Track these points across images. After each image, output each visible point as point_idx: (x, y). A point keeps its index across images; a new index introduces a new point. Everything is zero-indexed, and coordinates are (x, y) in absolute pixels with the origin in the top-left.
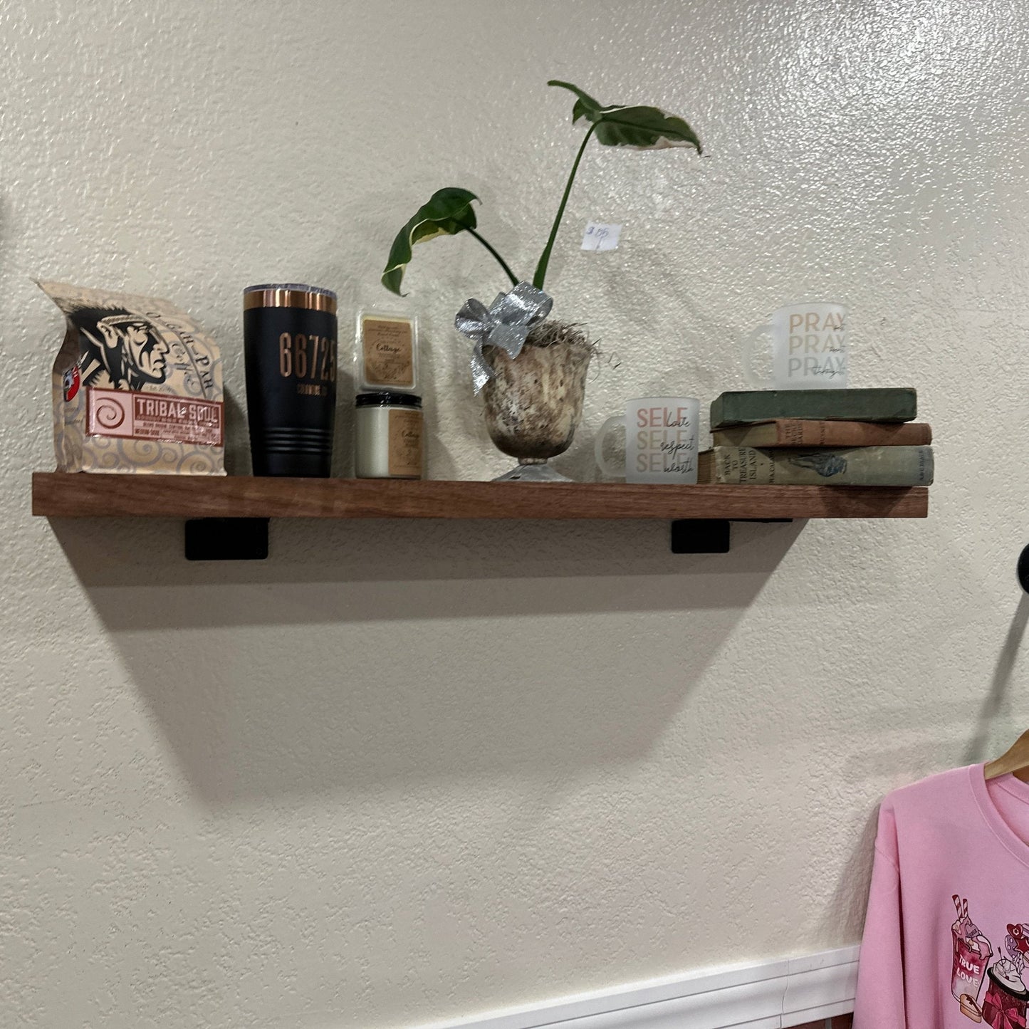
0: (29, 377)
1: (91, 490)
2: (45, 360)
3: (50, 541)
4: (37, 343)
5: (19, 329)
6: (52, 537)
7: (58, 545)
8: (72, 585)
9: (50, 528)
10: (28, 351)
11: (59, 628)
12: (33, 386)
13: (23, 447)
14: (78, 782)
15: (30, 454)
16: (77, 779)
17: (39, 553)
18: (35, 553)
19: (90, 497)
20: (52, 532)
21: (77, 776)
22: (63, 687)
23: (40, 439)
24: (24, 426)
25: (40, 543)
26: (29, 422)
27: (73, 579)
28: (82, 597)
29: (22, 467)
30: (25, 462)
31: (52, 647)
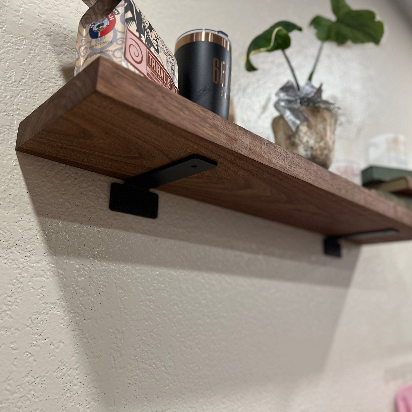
0: (20, 51)
2: (33, 46)
3: (16, 173)
4: (30, 32)
5: (19, 18)
6: (18, 171)
7: (22, 178)
8: (28, 212)
9: (18, 163)
10: (23, 34)
11: (12, 247)
12: (22, 59)
13: (8, 97)
14: (9, 391)
15: (12, 105)
16: (9, 387)
17: (7, 181)
18: (3, 180)
20: (19, 167)
21: (9, 384)
22: (9, 299)
23: (21, 96)
24: (11, 83)
25: (9, 173)
26: (15, 82)
27: (30, 207)
28: (34, 224)
29: (5, 112)
30: (7, 108)
31: (5, 261)
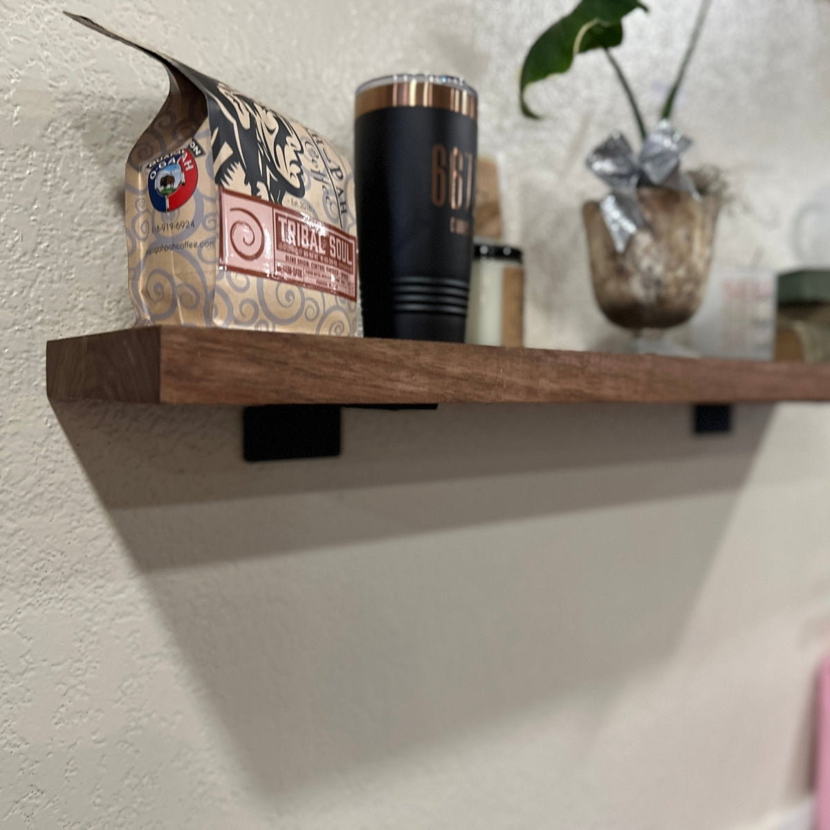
0: (24, 183)
1: (253, 360)
2: (49, 161)
4: (38, 132)
5: (9, 106)
8: (88, 508)
9: (56, 421)
10: (23, 142)
11: (70, 576)
12: (31, 199)
13: (15, 293)
14: (99, 805)
15: (26, 306)
16: (98, 801)
17: (40, 460)
18: (33, 460)
19: (251, 371)
20: (59, 427)
21: (99, 796)
22: (77, 665)
24: (17, 261)
25: (41, 445)
26: (24, 254)
27: (89, 498)
28: (104, 525)
29: (14, 324)
31: (60, 605)
